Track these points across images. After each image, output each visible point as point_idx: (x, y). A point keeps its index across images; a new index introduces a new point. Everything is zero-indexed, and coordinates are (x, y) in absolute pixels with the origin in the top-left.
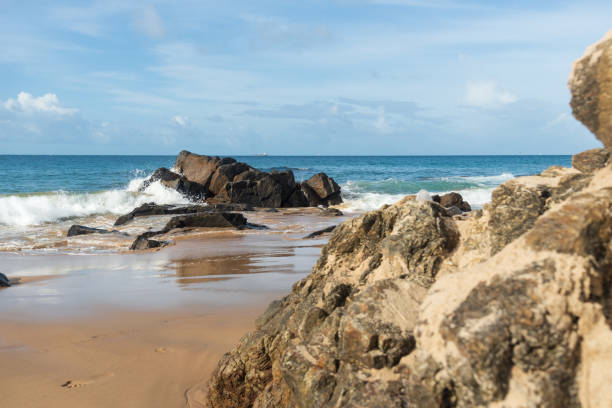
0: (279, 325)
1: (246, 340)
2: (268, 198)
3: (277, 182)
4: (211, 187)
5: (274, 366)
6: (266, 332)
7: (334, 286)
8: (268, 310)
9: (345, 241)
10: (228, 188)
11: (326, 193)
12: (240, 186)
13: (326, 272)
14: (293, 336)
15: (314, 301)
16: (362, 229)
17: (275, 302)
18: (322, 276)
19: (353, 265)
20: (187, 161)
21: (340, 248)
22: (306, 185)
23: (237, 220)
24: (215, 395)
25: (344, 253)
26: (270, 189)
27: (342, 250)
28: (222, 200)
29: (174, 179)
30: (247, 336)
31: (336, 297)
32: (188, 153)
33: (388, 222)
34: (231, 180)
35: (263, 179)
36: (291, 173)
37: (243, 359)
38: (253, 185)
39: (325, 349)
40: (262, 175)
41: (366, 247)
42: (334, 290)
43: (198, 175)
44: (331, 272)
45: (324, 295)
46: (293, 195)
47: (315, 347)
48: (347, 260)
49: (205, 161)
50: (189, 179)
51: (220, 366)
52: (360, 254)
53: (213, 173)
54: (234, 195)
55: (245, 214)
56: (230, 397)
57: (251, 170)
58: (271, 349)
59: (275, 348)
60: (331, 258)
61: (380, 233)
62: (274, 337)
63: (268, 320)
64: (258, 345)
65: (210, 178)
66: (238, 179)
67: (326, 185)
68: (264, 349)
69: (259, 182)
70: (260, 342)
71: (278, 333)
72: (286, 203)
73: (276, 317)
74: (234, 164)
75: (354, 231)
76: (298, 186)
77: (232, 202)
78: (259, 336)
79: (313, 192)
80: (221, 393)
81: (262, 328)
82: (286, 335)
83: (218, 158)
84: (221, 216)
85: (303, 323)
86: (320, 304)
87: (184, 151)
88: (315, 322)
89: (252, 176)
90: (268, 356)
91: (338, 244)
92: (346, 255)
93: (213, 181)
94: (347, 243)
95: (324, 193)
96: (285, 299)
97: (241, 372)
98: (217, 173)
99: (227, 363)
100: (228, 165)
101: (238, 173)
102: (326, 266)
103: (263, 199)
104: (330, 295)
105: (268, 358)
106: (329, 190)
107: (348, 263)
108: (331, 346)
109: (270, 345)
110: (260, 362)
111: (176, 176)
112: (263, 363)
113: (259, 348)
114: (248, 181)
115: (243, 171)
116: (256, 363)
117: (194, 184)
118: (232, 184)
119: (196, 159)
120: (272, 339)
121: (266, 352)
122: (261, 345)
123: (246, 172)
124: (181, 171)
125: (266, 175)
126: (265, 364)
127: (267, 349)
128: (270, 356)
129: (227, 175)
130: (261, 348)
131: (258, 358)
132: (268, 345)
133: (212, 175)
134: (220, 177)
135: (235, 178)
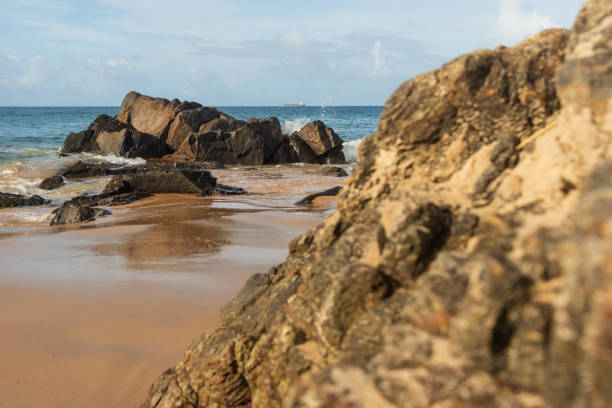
0: (265, 315)
1: (200, 347)
2: (246, 154)
3: (259, 133)
4: (169, 141)
5: (255, 399)
6: (239, 330)
7: (414, 206)
8: (244, 290)
9: (419, 115)
10: (192, 141)
11: (323, 148)
12: (208, 139)
13: (374, 192)
14: (300, 337)
15: (354, 252)
16: (463, 85)
17: (257, 276)
18: (364, 202)
19: (437, 173)
20: (136, 106)
21: (407, 132)
22: (297, 137)
25: (417, 143)
26: (249, 142)
27: (412, 138)
28: (184, 157)
29: (119, 129)
30: (203, 338)
31: (420, 233)
32: (138, 95)
33: (522, 70)
34: (196, 130)
35: (239, 129)
36: (276, 121)
37: (195, 382)
38: (225, 137)
39: (451, 384)
40: (237, 124)
41: (471, 129)
42: (414, 217)
43: (149, 123)
44: (386, 191)
45: (382, 232)
46: (280, 151)
47: (404, 376)
48: (424, 162)
49: (161, 106)
50: (139, 129)
51: (152, 395)
52: (456, 146)
53: (172, 121)
54: (199, 151)
55: (215, 173)
57: (222, 117)
58: (249, 363)
59: (258, 363)
60: (386, 159)
61: (505, 93)
62: (254, 340)
63: (244, 309)
64: (222, 357)
65: (167, 128)
66: (205, 129)
67: (324, 137)
68: (234, 365)
69: (233, 134)
70: (226, 350)
71: (264, 331)
72: (269, 160)
73: (259, 302)
74: (199, 109)
75: (443, 91)
76: (286, 139)
77: (197, 159)
78: (224, 339)
79: (305, 146)
81: (234, 324)
82: (284, 335)
83: (177, 101)
84: (181, 176)
85: (329, 303)
86: (372, 257)
87: (133, 93)
88: (362, 301)
89: (223, 125)
90: (242, 377)
91: (405, 124)
92: (421, 149)
93: (172, 132)
94: (426, 119)
95: (321, 148)
96: (276, 271)
98: (177, 121)
99: (165, 391)
100: (191, 111)
101: (205, 122)
102: (373, 178)
103: (240, 156)
104: (402, 228)
105: (244, 383)
106: (328, 144)
107: (426, 169)
108: (468, 371)
109: (246, 356)
110: (227, 390)
111: (123, 126)
112: (234, 393)
113: (226, 362)
114: (219, 132)
115: (212, 119)
116: (219, 393)
117: (145, 137)
118: (197, 135)
119: (149, 103)
120: (251, 344)
121: (240, 370)
122: (229, 356)
123: (216, 120)
124: (129, 120)
125: (242, 123)
126: (237, 394)
127: (240, 364)
128: (247, 378)
129: (190, 124)
130: (229, 362)
131: (223, 381)
132: (243, 356)
133: (170, 124)
134: (180, 126)
135: (202, 127)
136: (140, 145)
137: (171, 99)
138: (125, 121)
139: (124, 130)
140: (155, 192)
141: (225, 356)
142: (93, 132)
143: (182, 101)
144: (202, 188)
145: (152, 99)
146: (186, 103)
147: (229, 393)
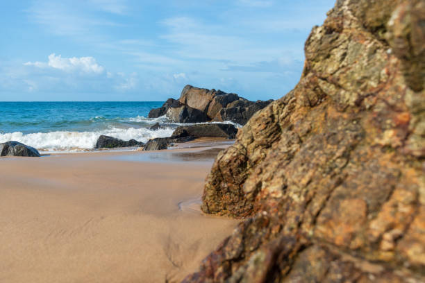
4: (209, 113)
10: (222, 113)
12: (232, 112)
20: (190, 93)
23: (229, 129)
24: (210, 193)
29: (180, 106)
32: (191, 87)
34: (225, 107)
35: (250, 106)
37: (245, 141)
38: (242, 111)
40: (249, 103)
43: (197, 103)
49: (204, 93)
50: (192, 106)
53: (211, 101)
54: (227, 119)
56: (228, 190)
57: (240, 99)
59: (288, 114)
64: (265, 112)
65: (208, 106)
66: (230, 106)
69: (247, 109)
74: (227, 94)
80: (218, 189)
83: (214, 90)
84: (217, 126)
87: (188, 86)
89: (241, 104)
90: (277, 125)
93: (210, 108)
97: (242, 157)
98: (214, 101)
100: (221, 96)
101: (230, 102)
105: (278, 128)
109: (280, 112)
110: (268, 134)
111: (182, 104)
112: (272, 136)
113: (267, 115)
114: (238, 108)
115: (234, 100)
116: (262, 137)
117: (195, 111)
118: (225, 109)
119: (197, 91)
120: (283, 106)
121: (276, 120)
122: (269, 111)
123: (237, 101)
124: (186, 101)
125: (252, 103)
126: (274, 137)
127: (276, 116)
128: (281, 124)
129: (221, 103)
130: (269, 115)
131: (265, 128)
132: (278, 111)
133: (209, 103)
134: (215, 104)
135: (228, 105)
136: (192, 115)
137: (210, 89)
138: (183, 102)
139: (183, 107)
140: (201, 136)
141: (267, 112)
142: (165, 108)
143: (217, 90)
144: (229, 134)
145: (200, 89)
146: (219, 91)
147: (269, 137)
